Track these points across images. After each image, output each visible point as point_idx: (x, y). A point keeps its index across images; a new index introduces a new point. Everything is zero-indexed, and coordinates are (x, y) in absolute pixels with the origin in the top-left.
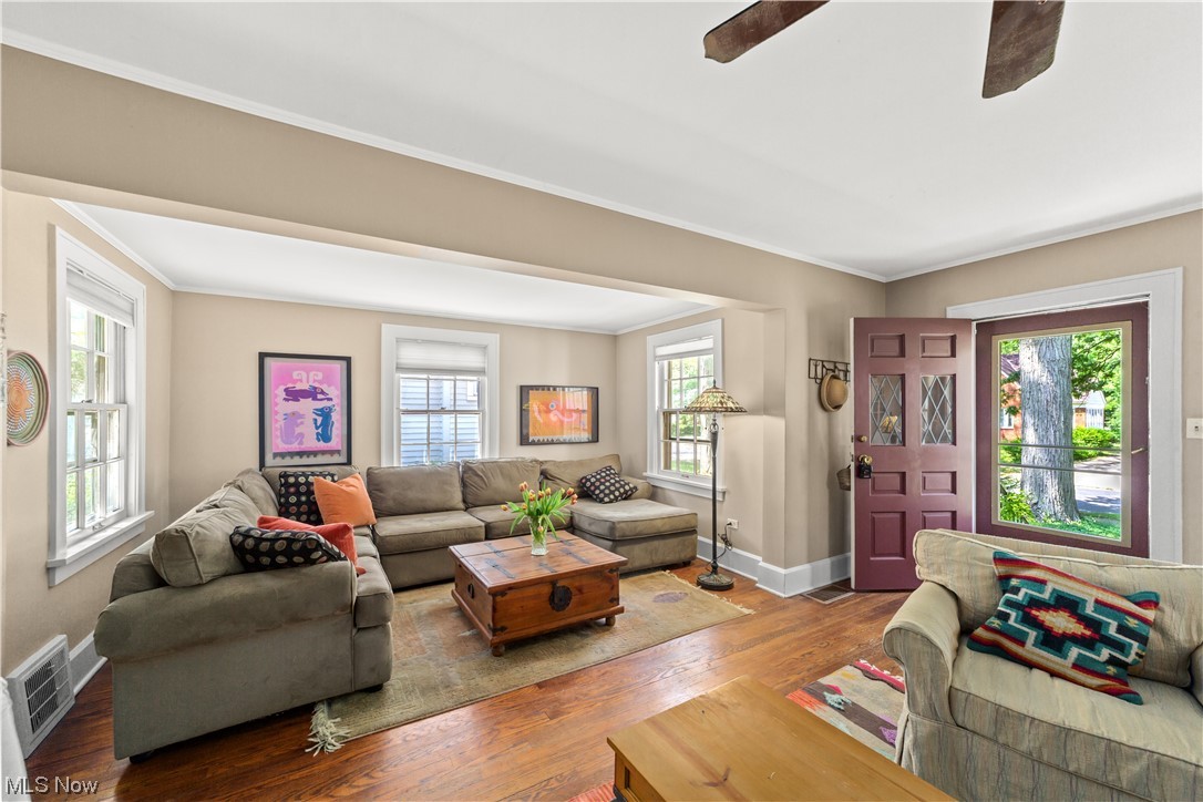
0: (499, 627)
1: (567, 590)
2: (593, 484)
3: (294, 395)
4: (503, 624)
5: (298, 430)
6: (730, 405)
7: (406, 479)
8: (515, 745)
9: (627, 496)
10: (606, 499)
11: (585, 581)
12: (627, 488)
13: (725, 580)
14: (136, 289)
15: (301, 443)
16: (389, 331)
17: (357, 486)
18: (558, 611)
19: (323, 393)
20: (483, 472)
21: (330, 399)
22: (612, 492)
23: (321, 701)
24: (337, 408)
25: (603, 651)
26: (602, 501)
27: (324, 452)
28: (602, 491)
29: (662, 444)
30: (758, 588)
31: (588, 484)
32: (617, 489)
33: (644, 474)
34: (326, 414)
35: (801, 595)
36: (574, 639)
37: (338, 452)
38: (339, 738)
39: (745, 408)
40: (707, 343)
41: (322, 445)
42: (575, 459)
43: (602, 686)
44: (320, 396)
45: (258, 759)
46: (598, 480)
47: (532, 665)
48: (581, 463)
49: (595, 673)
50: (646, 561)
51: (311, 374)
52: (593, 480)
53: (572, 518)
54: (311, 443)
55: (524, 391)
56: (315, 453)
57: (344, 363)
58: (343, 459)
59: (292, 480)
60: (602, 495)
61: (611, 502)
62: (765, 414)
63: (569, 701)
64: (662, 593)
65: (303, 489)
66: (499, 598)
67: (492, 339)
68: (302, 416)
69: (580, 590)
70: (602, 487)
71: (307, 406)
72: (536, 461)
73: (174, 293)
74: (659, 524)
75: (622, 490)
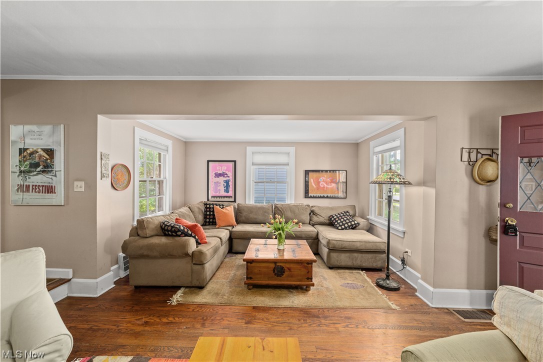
0: (249, 277)
1: (282, 268)
2: (335, 219)
3: (218, 175)
4: (251, 276)
5: (218, 188)
6: (397, 180)
7: (251, 209)
8: (223, 329)
9: (354, 227)
10: (340, 228)
11: (292, 266)
12: (353, 223)
13: (394, 285)
14: (169, 143)
15: (219, 193)
16: (250, 149)
17: (230, 210)
18: (278, 276)
19: (226, 174)
20: (282, 208)
21: (229, 177)
22: (344, 225)
23: (184, 287)
24: (231, 180)
25: (293, 302)
26: (337, 228)
27: (227, 197)
28: (338, 223)
29: (377, 202)
30: (417, 296)
31: (333, 219)
32: (347, 223)
33: (368, 217)
34: (227, 182)
35: (447, 309)
36: (285, 291)
37: (231, 197)
38: (177, 301)
39: (412, 183)
40: (397, 143)
41: (226, 194)
42: (330, 206)
43: (278, 318)
44: (225, 176)
45: (156, 299)
46: (338, 217)
47: (258, 297)
48: (332, 209)
49: (281, 311)
50: (350, 264)
51: (223, 167)
52: (335, 217)
53: (318, 234)
54: (223, 193)
55: (307, 172)
56: (224, 197)
57: (233, 163)
58: (233, 200)
59: (208, 206)
60: (338, 225)
61: (342, 229)
62: (424, 186)
63: (259, 319)
64: (350, 282)
65: (212, 210)
66: (249, 264)
67: (292, 150)
68: (220, 183)
69: (289, 269)
70: (339, 221)
71: (222, 179)
72: (308, 206)
73: (185, 142)
74: (358, 244)
75: (349, 224)
